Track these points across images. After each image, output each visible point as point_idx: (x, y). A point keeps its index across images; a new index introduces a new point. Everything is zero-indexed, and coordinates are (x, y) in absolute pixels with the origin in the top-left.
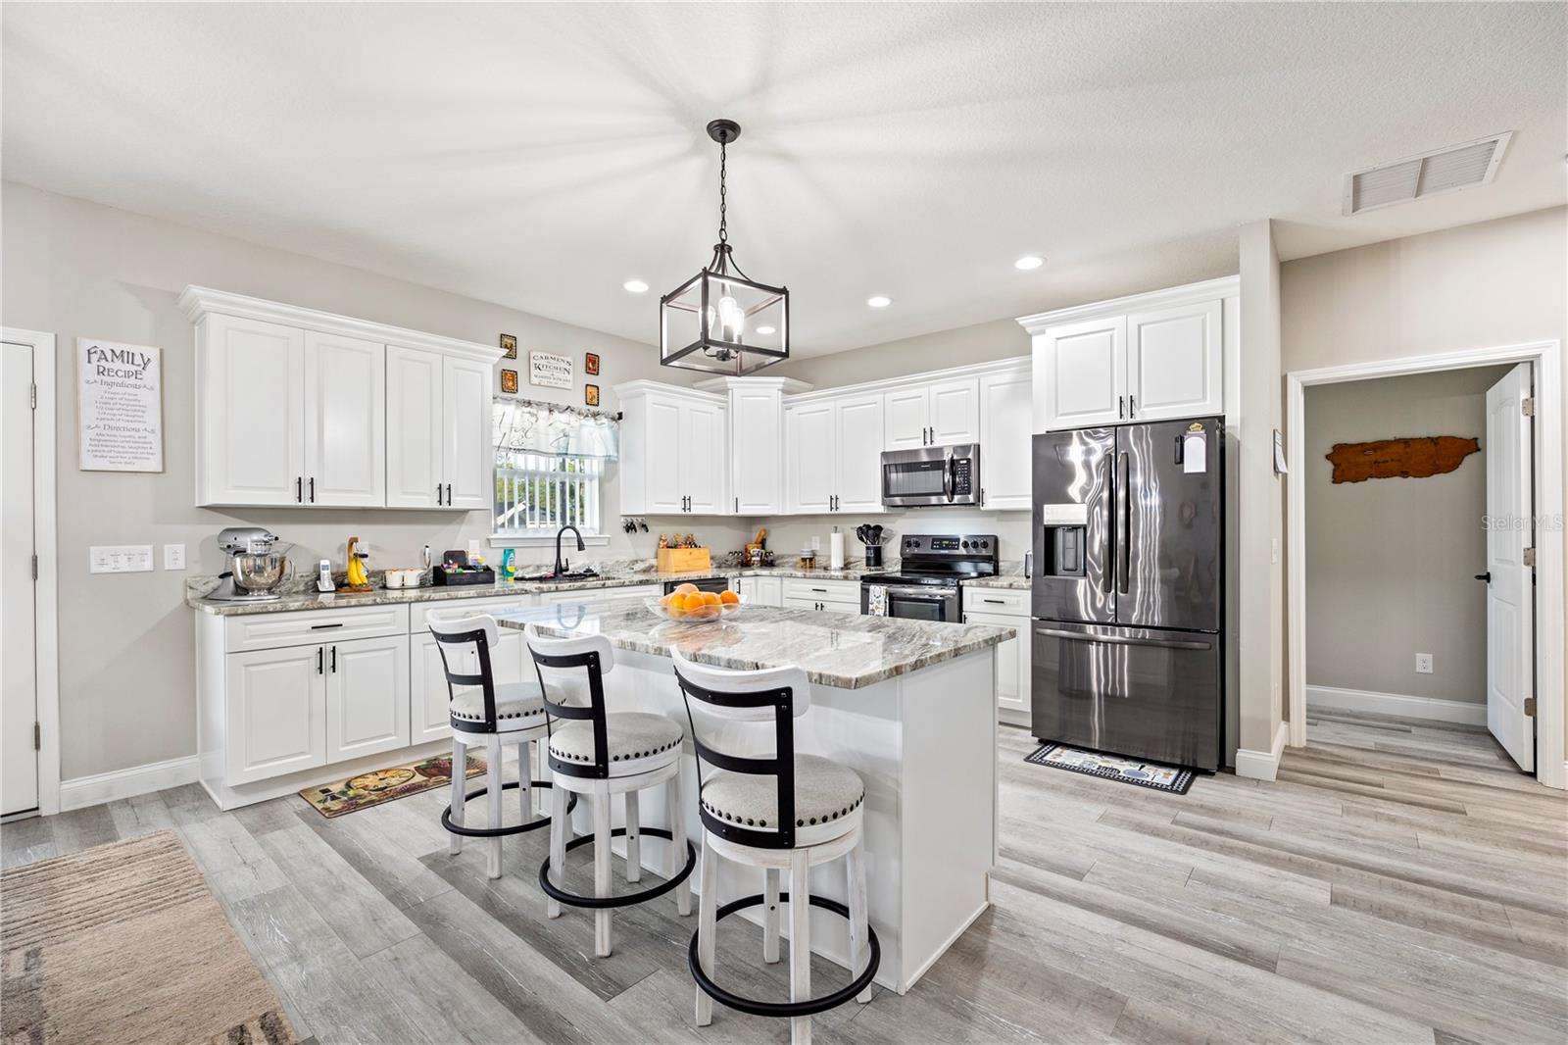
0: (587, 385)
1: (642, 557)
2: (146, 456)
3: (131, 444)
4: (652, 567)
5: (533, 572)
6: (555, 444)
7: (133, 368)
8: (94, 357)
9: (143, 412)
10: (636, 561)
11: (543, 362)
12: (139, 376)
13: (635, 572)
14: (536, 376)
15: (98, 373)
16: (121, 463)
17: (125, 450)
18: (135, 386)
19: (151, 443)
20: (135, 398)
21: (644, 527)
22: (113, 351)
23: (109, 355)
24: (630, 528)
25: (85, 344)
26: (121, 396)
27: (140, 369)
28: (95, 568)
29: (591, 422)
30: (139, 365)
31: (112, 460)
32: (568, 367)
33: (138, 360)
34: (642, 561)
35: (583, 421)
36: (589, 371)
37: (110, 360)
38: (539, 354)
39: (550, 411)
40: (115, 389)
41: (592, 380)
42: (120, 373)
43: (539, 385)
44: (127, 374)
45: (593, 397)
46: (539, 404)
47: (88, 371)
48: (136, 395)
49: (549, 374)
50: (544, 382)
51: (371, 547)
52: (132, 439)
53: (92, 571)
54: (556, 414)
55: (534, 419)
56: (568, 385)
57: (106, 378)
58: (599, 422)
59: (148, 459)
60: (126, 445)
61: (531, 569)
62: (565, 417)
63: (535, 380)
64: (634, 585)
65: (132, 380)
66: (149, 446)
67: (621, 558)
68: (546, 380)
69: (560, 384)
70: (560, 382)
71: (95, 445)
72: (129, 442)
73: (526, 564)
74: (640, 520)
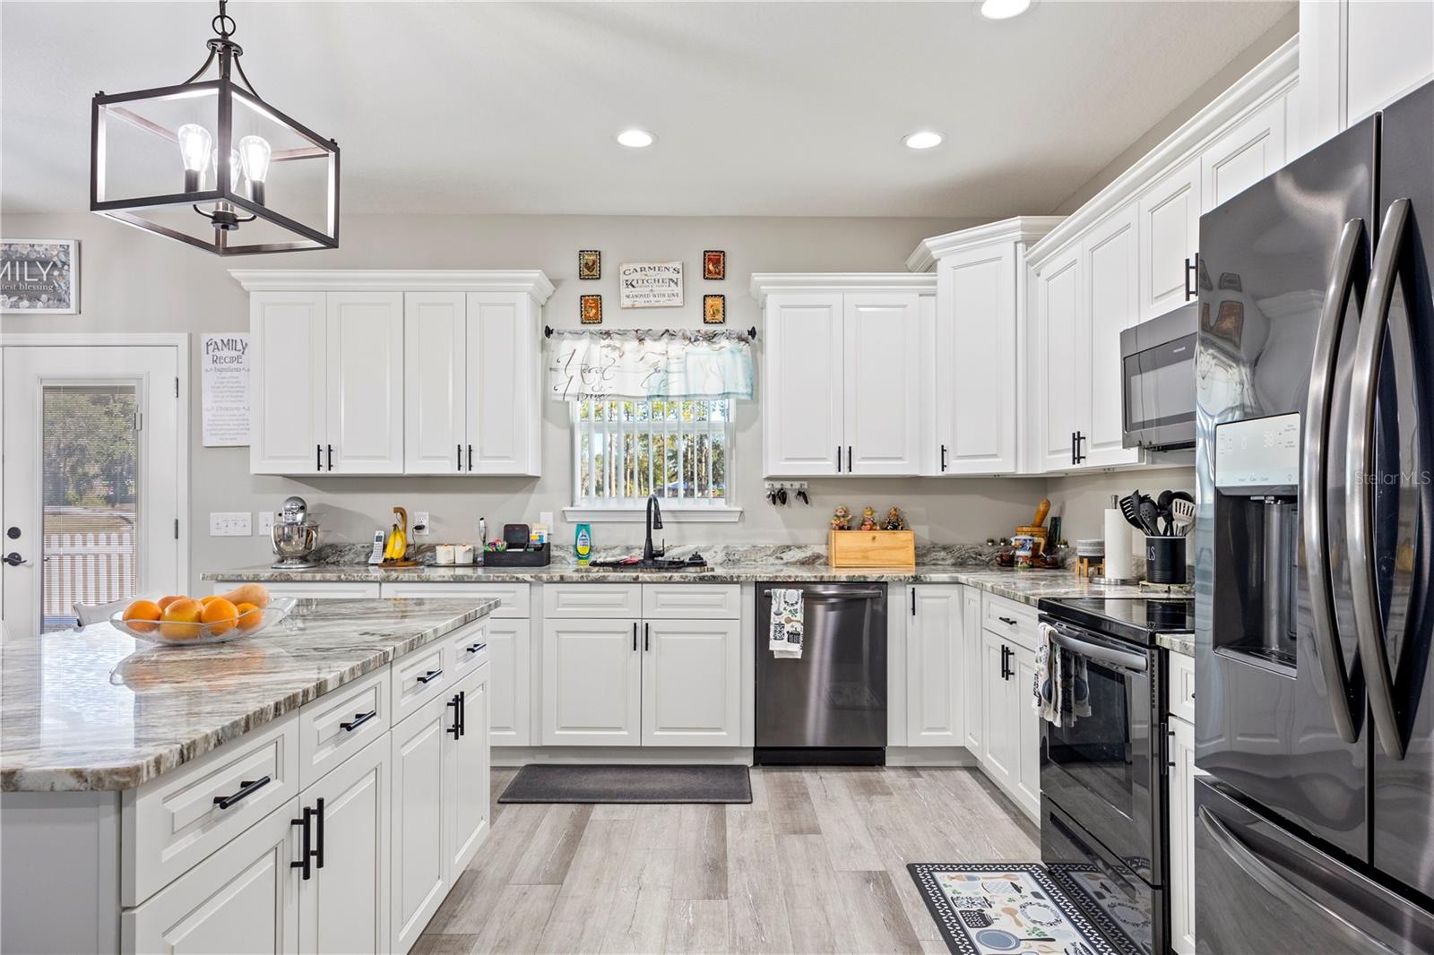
0: (705, 296)
1: (801, 542)
2: (244, 431)
3: (235, 422)
4: (818, 557)
5: (620, 555)
6: (645, 385)
7: (235, 354)
8: (211, 348)
9: (243, 392)
10: (789, 548)
11: (635, 276)
12: (240, 360)
13: (786, 564)
14: (628, 297)
15: (214, 361)
16: (227, 439)
17: (229, 428)
18: (237, 370)
19: (247, 420)
20: (236, 380)
21: (802, 494)
22: (222, 340)
23: (220, 343)
24: (779, 497)
25: (205, 338)
26: (228, 380)
27: (240, 353)
28: (213, 532)
29: (703, 347)
30: (240, 350)
31: (223, 437)
32: (674, 276)
33: (239, 346)
34: (799, 547)
35: (690, 348)
36: (707, 276)
37: (220, 348)
38: (632, 267)
39: (641, 340)
40: (224, 374)
41: (714, 287)
42: (227, 360)
43: (633, 307)
44: (233, 360)
45: (715, 310)
46: (623, 334)
47: (206, 361)
48: (237, 378)
49: (646, 290)
50: (640, 302)
51: (432, 518)
52: (234, 418)
53: (211, 534)
54: (648, 343)
55: (616, 354)
56: (678, 301)
57: (218, 366)
58: (717, 346)
59: (246, 434)
60: (231, 423)
61: (617, 551)
62: (660, 346)
63: (627, 302)
64: (689, 583)
65: (235, 365)
66: (246, 422)
67: (761, 543)
68: (642, 299)
69: (663, 301)
70: (662, 299)
71: (212, 425)
72: (233, 420)
73: (614, 544)
74: (797, 485)
